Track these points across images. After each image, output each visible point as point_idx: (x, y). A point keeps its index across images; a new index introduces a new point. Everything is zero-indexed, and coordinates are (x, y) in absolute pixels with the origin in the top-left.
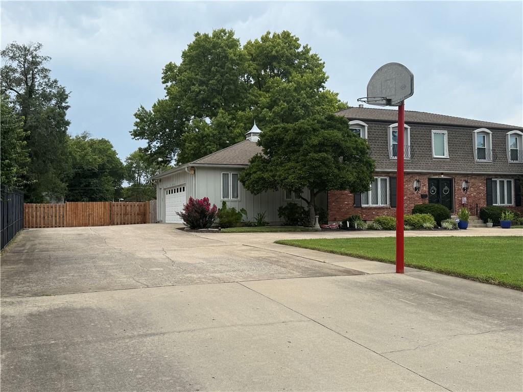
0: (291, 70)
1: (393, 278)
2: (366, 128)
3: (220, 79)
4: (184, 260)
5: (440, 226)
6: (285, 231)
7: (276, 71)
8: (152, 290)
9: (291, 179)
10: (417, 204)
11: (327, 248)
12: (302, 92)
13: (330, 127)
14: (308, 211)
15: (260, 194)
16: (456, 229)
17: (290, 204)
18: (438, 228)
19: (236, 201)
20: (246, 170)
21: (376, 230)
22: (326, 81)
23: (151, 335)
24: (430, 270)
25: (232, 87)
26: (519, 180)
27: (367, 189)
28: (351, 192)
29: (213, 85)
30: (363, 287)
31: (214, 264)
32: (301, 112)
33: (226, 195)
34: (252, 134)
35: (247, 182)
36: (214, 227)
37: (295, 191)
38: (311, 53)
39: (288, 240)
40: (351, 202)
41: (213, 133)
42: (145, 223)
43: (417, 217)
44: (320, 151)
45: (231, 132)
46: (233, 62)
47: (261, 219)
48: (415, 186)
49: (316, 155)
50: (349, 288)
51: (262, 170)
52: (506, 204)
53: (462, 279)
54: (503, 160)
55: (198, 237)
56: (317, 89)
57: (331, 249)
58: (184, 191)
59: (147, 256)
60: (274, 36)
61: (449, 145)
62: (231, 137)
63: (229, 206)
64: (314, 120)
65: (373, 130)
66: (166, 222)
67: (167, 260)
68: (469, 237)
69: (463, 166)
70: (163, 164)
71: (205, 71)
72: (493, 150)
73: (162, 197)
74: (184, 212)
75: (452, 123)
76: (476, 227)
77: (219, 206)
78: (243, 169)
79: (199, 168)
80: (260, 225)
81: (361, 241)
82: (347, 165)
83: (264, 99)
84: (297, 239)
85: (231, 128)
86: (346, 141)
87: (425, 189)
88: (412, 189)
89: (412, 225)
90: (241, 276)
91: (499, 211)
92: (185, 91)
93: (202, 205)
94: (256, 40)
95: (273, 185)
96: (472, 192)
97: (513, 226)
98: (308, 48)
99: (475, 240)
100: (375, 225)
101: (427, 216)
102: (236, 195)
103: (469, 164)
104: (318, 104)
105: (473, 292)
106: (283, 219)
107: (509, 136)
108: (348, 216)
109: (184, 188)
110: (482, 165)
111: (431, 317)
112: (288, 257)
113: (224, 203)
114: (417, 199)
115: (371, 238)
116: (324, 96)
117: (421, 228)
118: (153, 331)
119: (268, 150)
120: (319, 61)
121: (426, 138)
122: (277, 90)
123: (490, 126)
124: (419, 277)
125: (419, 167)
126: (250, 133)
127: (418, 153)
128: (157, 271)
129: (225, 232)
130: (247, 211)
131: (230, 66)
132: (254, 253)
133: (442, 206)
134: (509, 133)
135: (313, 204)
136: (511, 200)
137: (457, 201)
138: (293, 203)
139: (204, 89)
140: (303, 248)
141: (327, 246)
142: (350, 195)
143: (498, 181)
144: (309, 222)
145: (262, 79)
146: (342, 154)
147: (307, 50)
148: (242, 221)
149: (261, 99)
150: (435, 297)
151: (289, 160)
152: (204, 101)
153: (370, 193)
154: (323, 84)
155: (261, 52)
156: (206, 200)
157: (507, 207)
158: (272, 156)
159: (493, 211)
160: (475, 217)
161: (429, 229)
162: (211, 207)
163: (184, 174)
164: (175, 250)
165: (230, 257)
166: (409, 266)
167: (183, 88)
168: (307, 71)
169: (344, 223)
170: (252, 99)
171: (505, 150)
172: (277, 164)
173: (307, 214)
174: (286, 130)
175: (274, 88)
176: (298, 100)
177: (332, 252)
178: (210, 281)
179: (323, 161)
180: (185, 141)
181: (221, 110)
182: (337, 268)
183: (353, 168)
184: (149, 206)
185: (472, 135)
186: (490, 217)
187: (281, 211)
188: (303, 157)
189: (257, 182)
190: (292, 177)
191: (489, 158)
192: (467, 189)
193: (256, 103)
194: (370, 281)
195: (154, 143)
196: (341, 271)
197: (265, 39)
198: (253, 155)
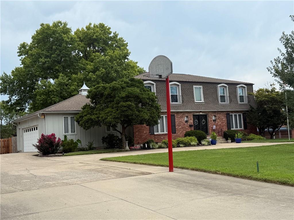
0: (107, 48)
1: (167, 175)
2: (155, 85)
3: (59, 53)
4: (42, 175)
5: (201, 144)
6: (107, 153)
7: (97, 48)
8: (26, 193)
9: (109, 119)
10: (187, 130)
11: (132, 161)
12: (114, 62)
13: (132, 85)
14: (121, 139)
15: (89, 129)
16: (210, 145)
17: (109, 135)
18: (199, 145)
19: (74, 135)
20: (80, 114)
21: (163, 148)
22: (129, 55)
23: (31, 214)
24: (187, 169)
25: (67, 59)
26: (245, 114)
27: (157, 123)
28: (147, 126)
29: (54, 57)
30: (150, 180)
31: (62, 175)
32: (115, 75)
33: (66, 131)
34: (83, 90)
35: (81, 122)
36: (59, 153)
37: (112, 126)
38: (119, 37)
39: (109, 158)
40: (148, 132)
41: (56, 90)
42: (8, 153)
43: (187, 139)
44: (127, 101)
45: (69, 89)
46: (67, 43)
47: (91, 145)
48: (185, 120)
49: (124, 103)
50: (142, 182)
51: (90, 114)
52: (239, 128)
53: (203, 173)
54: (235, 102)
55: (48, 160)
56: (124, 60)
57: (134, 162)
58: (37, 129)
59: (16, 174)
60: (94, 26)
61: (204, 95)
62: (68, 92)
63: (69, 138)
64: (122, 81)
65: (159, 87)
66: (25, 151)
67: (31, 175)
68: (215, 149)
69: (212, 107)
70: (20, 111)
71: (48, 48)
72: (229, 96)
73: (21, 134)
74: (38, 144)
75: (205, 81)
76: (222, 143)
77: (62, 139)
78: (78, 113)
79: (47, 114)
80: (91, 149)
81: (153, 156)
82: (144, 109)
83: (90, 67)
84: (114, 157)
85: (68, 86)
86: (143, 94)
87: (191, 122)
88: (184, 122)
89: (184, 144)
90: (80, 181)
91: (234, 133)
92: (35, 62)
93: (51, 138)
94: (82, 28)
95: (97, 123)
96: (219, 122)
97: (242, 142)
98: (117, 33)
99: (218, 151)
100: (163, 145)
101: (193, 138)
102: (73, 131)
103: (216, 105)
104: (125, 69)
105: (207, 179)
106: (105, 145)
107: (238, 88)
108: (146, 141)
109: (37, 128)
110: (223, 106)
111: (183, 192)
112: (109, 168)
113: (65, 137)
114: (187, 128)
115: (159, 153)
116: (128, 65)
117: (189, 145)
118: (31, 212)
119: (94, 101)
120: (124, 42)
121: (190, 90)
122: (98, 61)
123: (227, 82)
124: (181, 173)
125: (187, 108)
126: (82, 90)
127: (186, 100)
128: (26, 182)
129: (67, 156)
130: (81, 141)
131: (65, 45)
132: (87, 167)
133: (201, 131)
134: (238, 86)
135: (124, 134)
136: (241, 126)
137: (210, 128)
138: (112, 134)
139: (48, 61)
140: (118, 162)
141: (132, 160)
142: (147, 127)
143: (233, 115)
144: (122, 145)
145: (88, 53)
146: (140, 102)
147: (116, 36)
148: (78, 148)
149: (87, 66)
150: (187, 183)
151: (108, 107)
152: (49, 68)
153: (159, 125)
154: (127, 57)
155: (86, 36)
156: (53, 135)
157: (239, 130)
158: (96, 104)
159: (231, 133)
160: (221, 137)
161: (194, 146)
162: (57, 140)
163: (37, 118)
164: (35, 169)
165: (72, 170)
166: (177, 167)
167: (33, 60)
168: (117, 49)
169: (144, 145)
170: (82, 66)
171: (236, 96)
172: (100, 110)
173: (121, 140)
174: (105, 88)
175: (96, 59)
176: (112, 67)
177: (135, 163)
178: (61, 185)
179: (129, 107)
180: (36, 95)
181: (61, 74)
182: (137, 172)
183: (148, 110)
184: (11, 141)
185: (216, 88)
186: (229, 136)
187: (104, 139)
188: (116, 105)
189: (87, 122)
190: (110, 118)
191: (227, 102)
192: (216, 120)
193: (84, 69)
194: (154, 177)
195: (14, 97)
196: (139, 173)
197: (88, 28)
198: (84, 104)
